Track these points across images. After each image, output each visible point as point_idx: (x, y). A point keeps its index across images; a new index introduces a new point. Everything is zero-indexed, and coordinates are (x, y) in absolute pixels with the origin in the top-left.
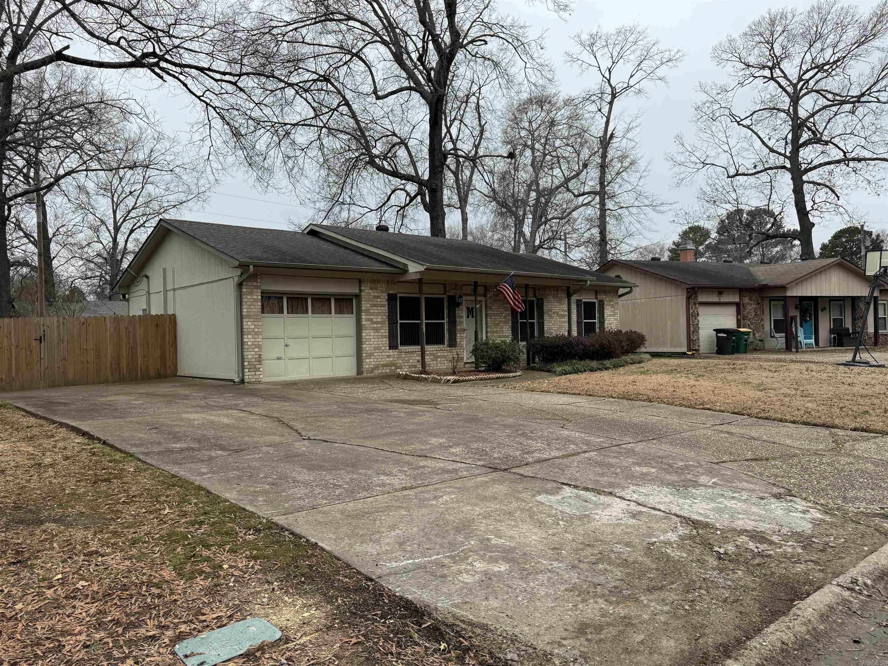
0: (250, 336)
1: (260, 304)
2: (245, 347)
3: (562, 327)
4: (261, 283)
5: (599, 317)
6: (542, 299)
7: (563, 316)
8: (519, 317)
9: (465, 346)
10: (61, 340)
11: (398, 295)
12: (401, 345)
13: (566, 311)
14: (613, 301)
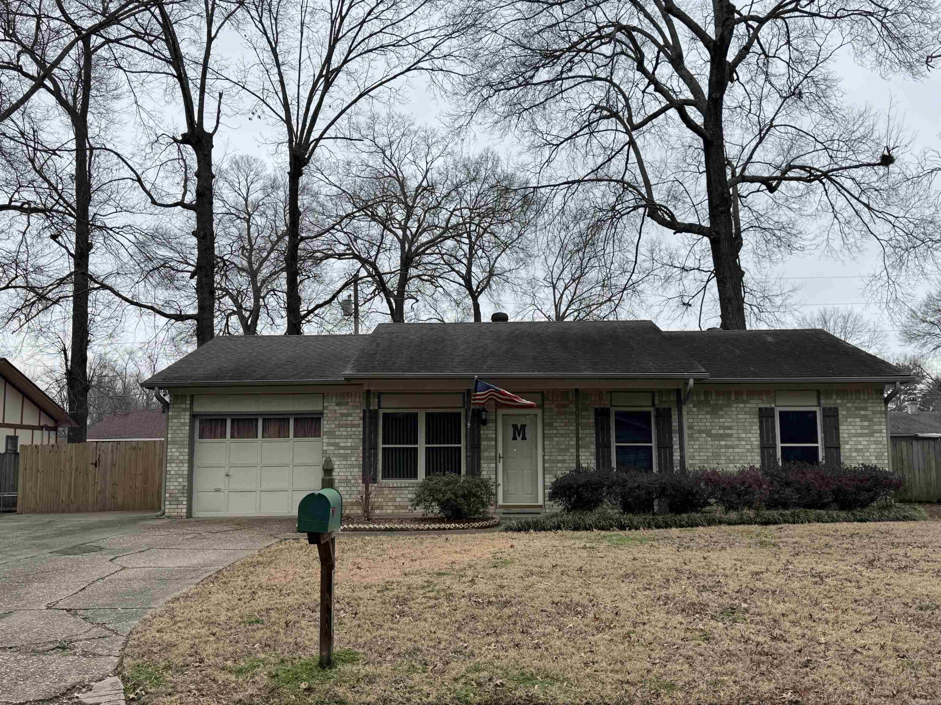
0: (173, 465)
1: (187, 428)
2: (168, 476)
3: (719, 455)
4: (192, 404)
5: (825, 439)
6: (669, 410)
7: (722, 437)
8: (613, 439)
9: (500, 481)
10: (113, 465)
11: (381, 412)
12: (384, 477)
13: (730, 428)
14: (865, 409)
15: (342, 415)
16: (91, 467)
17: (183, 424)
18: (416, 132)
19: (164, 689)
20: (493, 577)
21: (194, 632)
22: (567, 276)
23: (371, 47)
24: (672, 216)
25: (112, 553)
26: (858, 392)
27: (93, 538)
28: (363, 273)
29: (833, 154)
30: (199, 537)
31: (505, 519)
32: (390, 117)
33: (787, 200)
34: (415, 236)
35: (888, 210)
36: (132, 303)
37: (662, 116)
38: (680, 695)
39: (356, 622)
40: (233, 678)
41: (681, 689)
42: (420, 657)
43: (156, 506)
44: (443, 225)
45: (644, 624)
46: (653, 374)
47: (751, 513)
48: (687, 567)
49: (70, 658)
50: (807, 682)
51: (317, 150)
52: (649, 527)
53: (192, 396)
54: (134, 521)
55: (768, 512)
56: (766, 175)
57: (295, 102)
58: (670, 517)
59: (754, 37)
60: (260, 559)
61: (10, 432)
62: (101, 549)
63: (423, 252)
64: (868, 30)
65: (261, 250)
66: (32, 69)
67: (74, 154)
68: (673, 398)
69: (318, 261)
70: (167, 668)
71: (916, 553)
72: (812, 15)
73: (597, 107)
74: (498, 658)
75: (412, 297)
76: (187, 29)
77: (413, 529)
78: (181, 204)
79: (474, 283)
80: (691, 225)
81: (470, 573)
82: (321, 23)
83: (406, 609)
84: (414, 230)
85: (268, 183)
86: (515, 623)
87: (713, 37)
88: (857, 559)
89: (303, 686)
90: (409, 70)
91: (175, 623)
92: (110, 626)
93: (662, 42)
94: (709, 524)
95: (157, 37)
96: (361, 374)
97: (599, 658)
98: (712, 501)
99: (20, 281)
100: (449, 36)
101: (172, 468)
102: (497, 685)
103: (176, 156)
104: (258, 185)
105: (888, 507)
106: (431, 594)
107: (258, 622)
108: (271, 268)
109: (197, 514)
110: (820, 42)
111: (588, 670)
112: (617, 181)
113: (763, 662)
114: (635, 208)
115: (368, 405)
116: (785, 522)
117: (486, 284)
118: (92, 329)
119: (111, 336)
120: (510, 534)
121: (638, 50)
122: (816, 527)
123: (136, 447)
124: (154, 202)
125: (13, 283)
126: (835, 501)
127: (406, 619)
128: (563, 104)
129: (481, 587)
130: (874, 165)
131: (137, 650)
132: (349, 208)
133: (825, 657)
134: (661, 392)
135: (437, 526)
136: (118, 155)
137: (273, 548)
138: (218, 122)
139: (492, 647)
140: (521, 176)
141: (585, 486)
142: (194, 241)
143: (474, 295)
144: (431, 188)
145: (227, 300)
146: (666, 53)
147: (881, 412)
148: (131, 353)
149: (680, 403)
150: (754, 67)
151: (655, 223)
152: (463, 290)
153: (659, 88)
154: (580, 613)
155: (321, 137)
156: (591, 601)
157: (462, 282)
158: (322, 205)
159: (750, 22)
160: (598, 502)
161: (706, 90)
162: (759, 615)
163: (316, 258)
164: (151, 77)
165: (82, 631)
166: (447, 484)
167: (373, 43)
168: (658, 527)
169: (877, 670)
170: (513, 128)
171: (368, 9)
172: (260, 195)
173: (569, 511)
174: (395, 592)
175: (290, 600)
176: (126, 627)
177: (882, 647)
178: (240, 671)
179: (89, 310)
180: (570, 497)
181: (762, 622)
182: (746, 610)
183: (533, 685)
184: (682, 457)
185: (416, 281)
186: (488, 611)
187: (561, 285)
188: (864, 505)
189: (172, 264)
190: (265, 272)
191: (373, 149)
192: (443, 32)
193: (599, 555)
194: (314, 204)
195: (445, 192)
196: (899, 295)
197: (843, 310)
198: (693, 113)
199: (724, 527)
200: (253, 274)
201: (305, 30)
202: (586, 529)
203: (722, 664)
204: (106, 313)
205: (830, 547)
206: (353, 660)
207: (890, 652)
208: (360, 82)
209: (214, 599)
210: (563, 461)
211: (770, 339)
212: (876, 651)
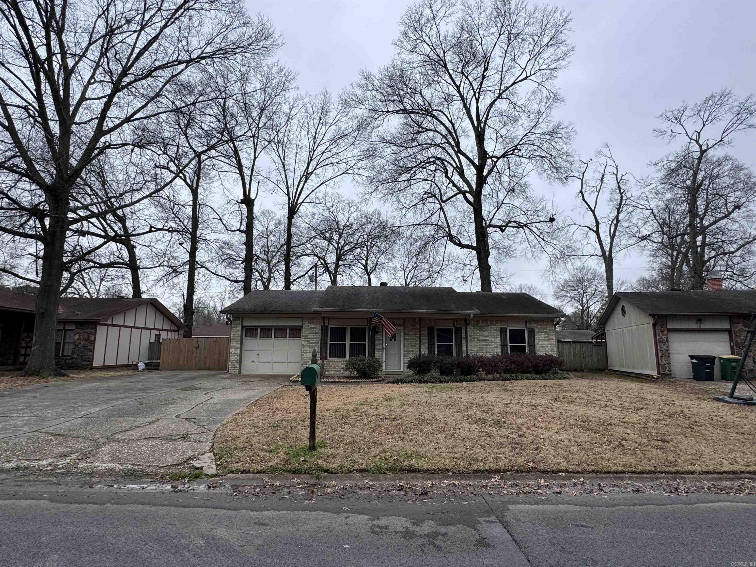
0: (233, 349)
1: (240, 332)
2: (230, 354)
3: (482, 348)
4: (242, 321)
5: (529, 342)
6: (461, 328)
7: (484, 341)
8: (436, 341)
9: (384, 360)
10: (205, 349)
11: (330, 326)
12: (330, 357)
13: (488, 337)
14: (546, 329)
15: (311, 328)
16: (194, 350)
17: (238, 331)
18: (344, 201)
19: (234, 460)
20: (386, 406)
21: (247, 431)
22: (410, 266)
23: (326, 163)
24: (459, 241)
25: (205, 391)
26: (543, 321)
27: (196, 383)
28: (319, 263)
29: (528, 216)
30: (245, 383)
31: (387, 377)
32: (333, 194)
33: (508, 236)
34: (343, 247)
35: (552, 241)
36: (215, 274)
37: (455, 198)
38: (481, 464)
39: (324, 428)
40: (267, 454)
41: (481, 461)
42: (357, 445)
43: (224, 368)
44: (355, 242)
45: (460, 429)
46: (454, 312)
47: (498, 376)
48: (474, 401)
49: (188, 443)
50: (539, 458)
51: (301, 208)
52: (453, 382)
53: (242, 318)
54: (214, 375)
55: (505, 375)
56: (499, 224)
57: (292, 187)
58: (462, 377)
59: (495, 165)
60: (275, 395)
61: (157, 332)
62: (200, 388)
63: (346, 254)
64: (543, 164)
65: (272, 252)
66: (174, 168)
67: (192, 207)
68: (463, 322)
69: (298, 257)
70: (235, 449)
71: (575, 395)
72: (520, 156)
73: (426, 192)
74: (394, 446)
75: (340, 274)
76: (245, 153)
77: (344, 382)
78: (239, 230)
79: (369, 268)
80: (468, 245)
81: (375, 404)
82: (305, 153)
83: (347, 421)
84: (342, 244)
85: (277, 222)
86: (400, 429)
87: (478, 164)
88: (548, 398)
89: (302, 459)
90: (343, 173)
91: (238, 426)
92: (207, 427)
93: (455, 166)
94: (480, 381)
95: (231, 156)
96: (321, 309)
97: (441, 446)
98: (481, 369)
99: (165, 263)
100: (361, 160)
101: (232, 351)
102: (394, 460)
103: (238, 209)
104: (273, 223)
105: (556, 373)
106: (358, 414)
107: (277, 426)
108: (278, 260)
109: (243, 372)
110: (524, 168)
111: (437, 452)
112: (435, 225)
113: (517, 448)
114: (443, 237)
115: (324, 324)
116: (513, 379)
117: (374, 269)
118: (196, 285)
119: (205, 289)
120: (390, 384)
121: (445, 168)
122: (526, 382)
123: (216, 341)
124: (227, 229)
125: (162, 264)
126: (534, 370)
127: (348, 426)
128: (411, 190)
129: (381, 411)
130: (546, 222)
131: (220, 439)
132: (314, 234)
133: (544, 445)
134: (457, 320)
135: (355, 380)
136: (212, 208)
137: (281, 390)
138: (257, 194)
139: (391, 440)
140: (391, 222)
141: (424, 362)
142: (244, 247)
143: (369, 274)
144: (351, 226)
145: (257, 274)
146: (457, 171)
147: (553, 330)
148: (212, 297)
149: (466, 325)
150: (494, 178)
151: (452, 244)
152: (364, 271)
153: (454, 185)
154: (429, 424)
155: (303, 202)
156: (433, 418)
157: (363, 268)
158: (301, 232)
159: (493, 159)
160: (429, 370)
161: (474, 187)
162: (511, 424)
163: (298, 256)
164: (228, 174)
165: (193, 430)
166: (360, 361)
167: (327, 162)
168: (457, 382)
169: (569, 451)
170: (389, 200)
171: (326, 147)
172: (273, 227)
173: (416, 374)
174: (341, 413)
175: (292, 416)
176: (214, 427)
177: (569, 440)
178: (271, 451)
179: (195, 277)
180: (416, 367)
181: (513, 428)
182: (505, 422)
183: (412, 459)
184: (467, 349)
185: (343, 267)
186: (386, 423)
187: (407, 270)
188: (546, 372)
189: (233, 257)
190: (274, 261)
191: (325, 208)
192: (359, 158)
193: (434, 395)
194: (298, 231)
195: (357, 227)
196: (557, 279)
197: (529, 285)
198: (469, 196)
199: (486, 382)
200: (269, 262)
201: (298, 155)
202: (424, 383)
203: (498, 449)
204: (203, 279)
205: (536, 392)
206: (325, 447)
207: (574, 443)
208: (321, 178)
209: (255, 415)
210: (413, 351)
211: (504, 297)
212: (567, 442)
